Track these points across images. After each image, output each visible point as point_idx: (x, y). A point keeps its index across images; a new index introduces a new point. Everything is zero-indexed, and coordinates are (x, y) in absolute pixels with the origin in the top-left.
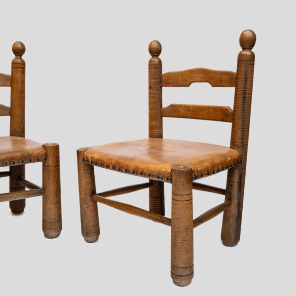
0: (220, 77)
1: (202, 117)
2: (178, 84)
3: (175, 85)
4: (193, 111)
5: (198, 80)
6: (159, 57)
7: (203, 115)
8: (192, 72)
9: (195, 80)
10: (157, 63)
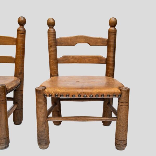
0: (96, 41)
1: (85, 62)
2: (68, 44)
3: (66, 44)
4: (78, 59)
5: (81, 42)
6: (54, 28)
7: (85, 61)
8: (77, 37)
9: (79, 42)
10: (52, 31)
